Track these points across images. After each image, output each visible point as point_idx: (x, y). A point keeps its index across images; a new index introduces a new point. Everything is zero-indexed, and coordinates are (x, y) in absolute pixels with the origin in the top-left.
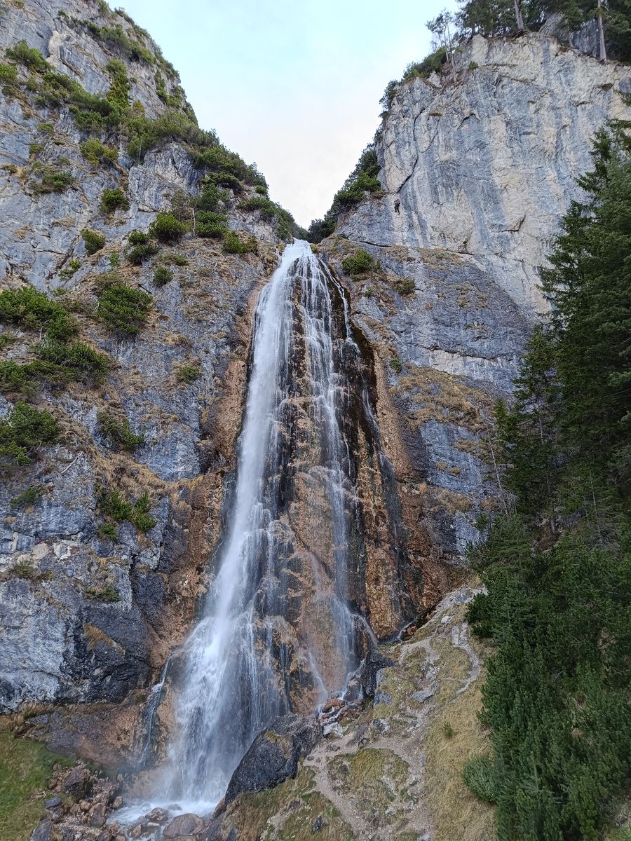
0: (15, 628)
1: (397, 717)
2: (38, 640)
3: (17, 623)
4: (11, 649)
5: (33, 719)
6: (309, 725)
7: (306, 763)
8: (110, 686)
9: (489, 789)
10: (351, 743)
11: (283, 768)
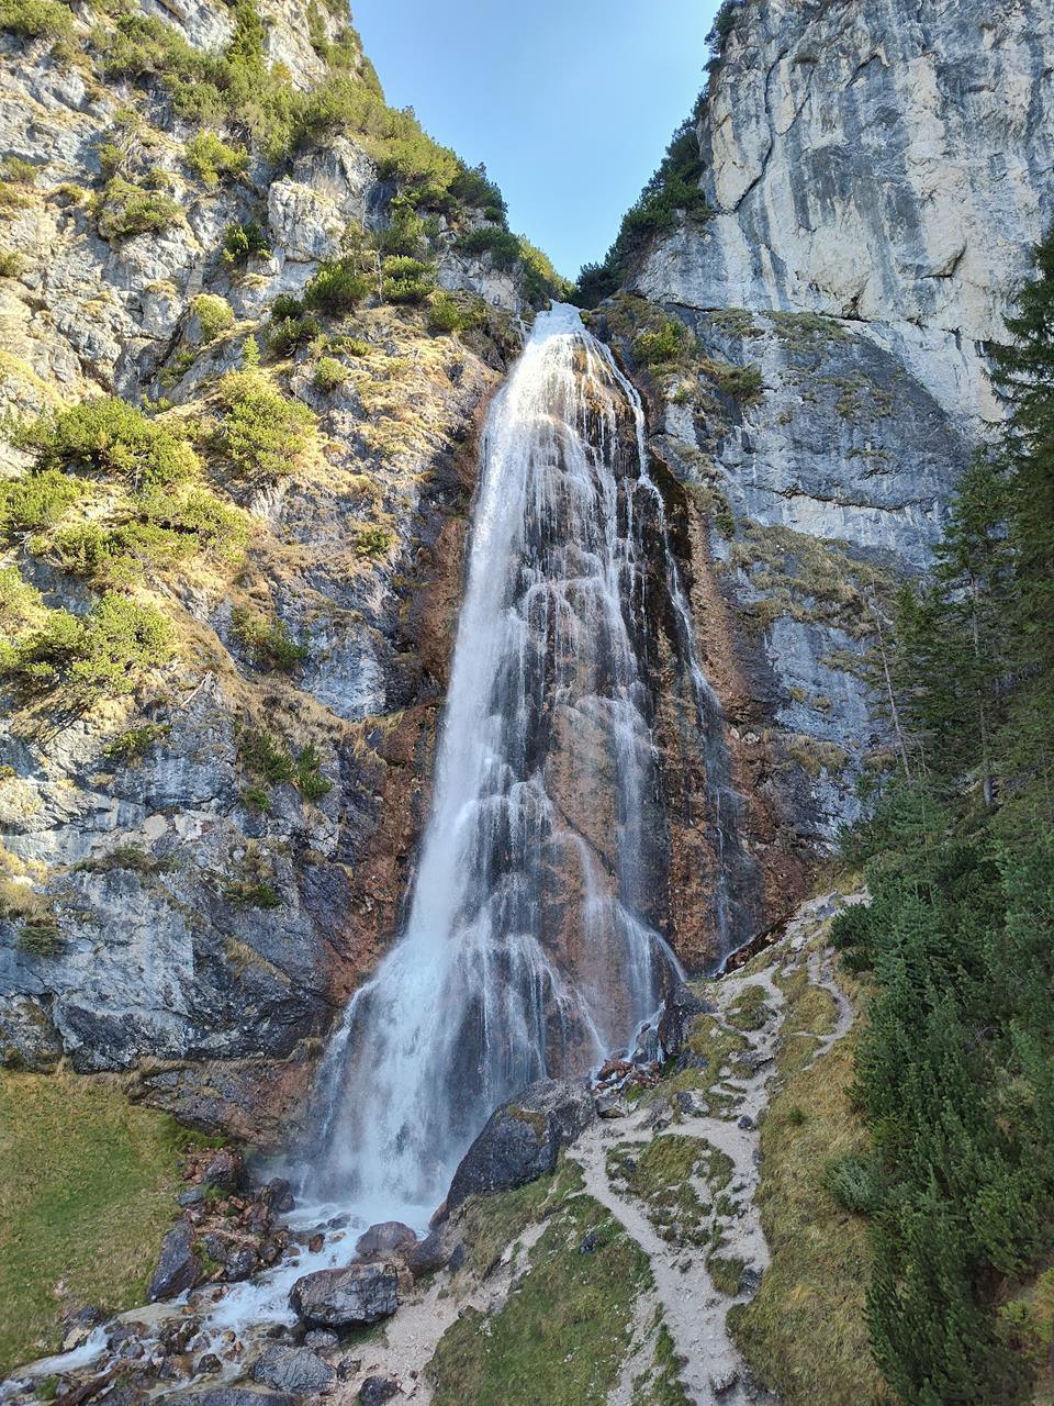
0: (121, 944)
1: (716, 1089)
2: (156, 962)
3: (123, 936)
4: (117, 975)
5: (155, 1079)
6: (576, 1097)
7: (570, 1154)
8: (269, 1032)
9: (861, 1191)
10: (643, 1126)
11: (534, 1159)
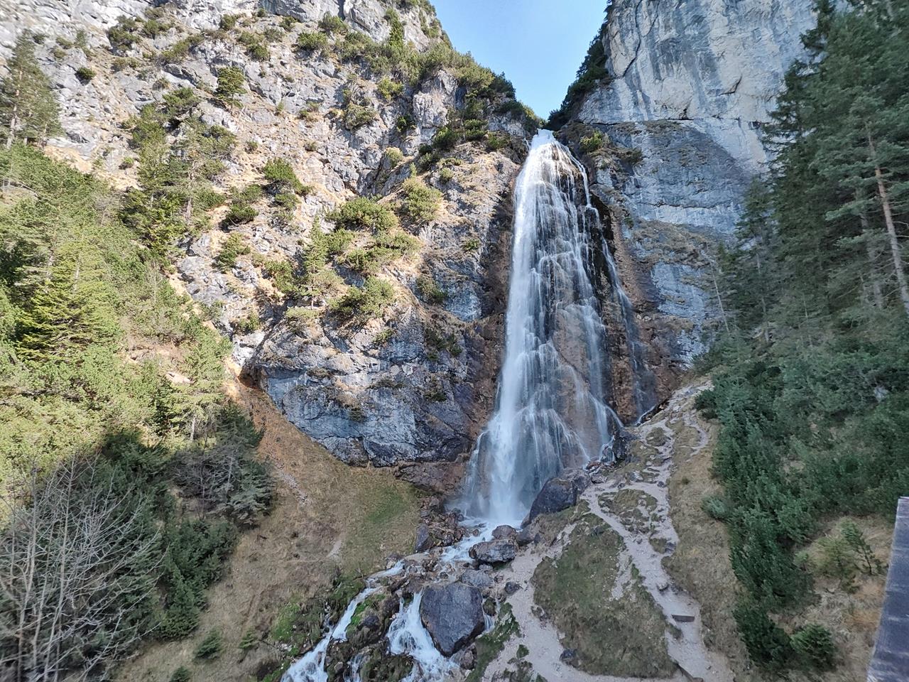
0: (387, 417)
1: (645, 471)
2: (401, 424)
3: (387, 414)
4: (387, 429)
5: (404, 469)
6: (582, 475)
7: (582, 497)
8: (447, 451)
9: (720, 509)
10: (613, 486)
11: (567, 499)
